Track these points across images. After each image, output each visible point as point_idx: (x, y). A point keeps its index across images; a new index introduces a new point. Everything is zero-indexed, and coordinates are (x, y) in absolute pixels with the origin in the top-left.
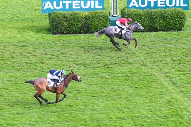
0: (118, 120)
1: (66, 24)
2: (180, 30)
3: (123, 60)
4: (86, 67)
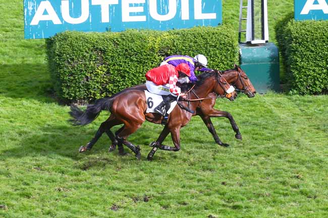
1: (101, 70)
3: (284, 183)
4: (166, 207)
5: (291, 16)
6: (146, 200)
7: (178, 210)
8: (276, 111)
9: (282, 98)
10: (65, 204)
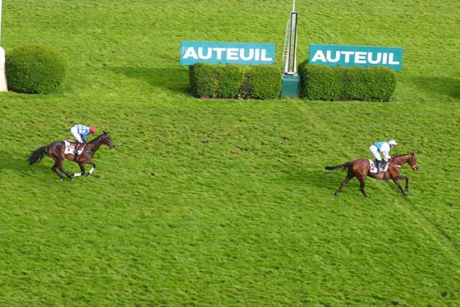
0: (322, 242)
1: (216, 82)
2: (387, 100)
3: (310, 145)
4: (256, 154)
5: (307, 62)
6: (246, 150)
7: (262, 156)
8: (300, 108)
9: (301, 101)
10: (208, 150)
